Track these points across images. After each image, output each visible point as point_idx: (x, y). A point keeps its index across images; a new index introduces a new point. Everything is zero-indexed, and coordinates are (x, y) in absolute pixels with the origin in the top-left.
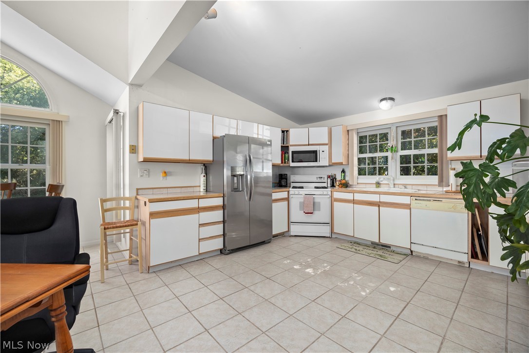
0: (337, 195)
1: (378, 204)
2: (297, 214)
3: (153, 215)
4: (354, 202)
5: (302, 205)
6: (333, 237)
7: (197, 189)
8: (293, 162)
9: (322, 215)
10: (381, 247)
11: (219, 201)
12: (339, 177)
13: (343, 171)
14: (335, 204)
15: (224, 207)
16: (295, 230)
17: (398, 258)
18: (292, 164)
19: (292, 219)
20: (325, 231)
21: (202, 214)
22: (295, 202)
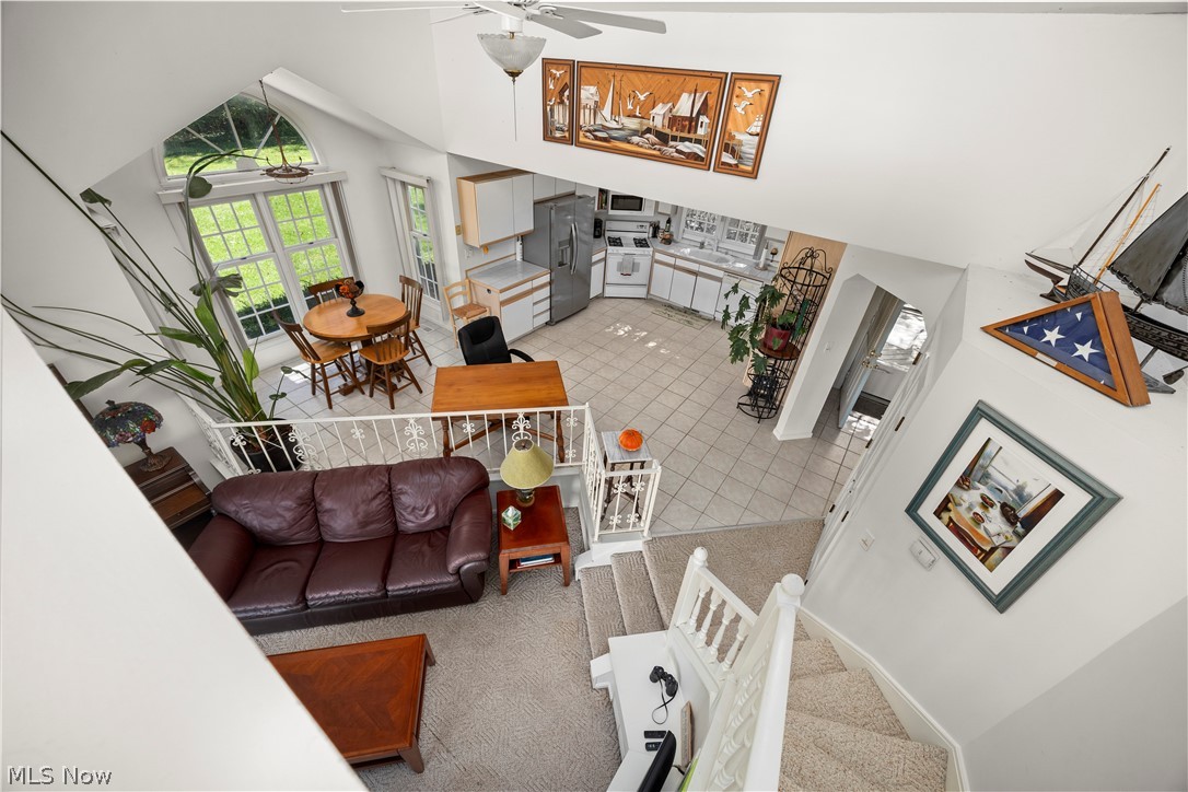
0: (658, 256)
1: (696, 274)
2: (613, 275)
3: (503, 303)
4: (675, 267)
5: (620, 266)
6: (648, 300)
7: (512, 258)
8: (612, 208)
9: (640, 276)
10: (691, 312)
11: (546, 278)
12: (663, 225)
13: (669, 221)
14: (655, 265)
15: (550, 283)
16: (609, 291)
17: (702, 323)
18: (611, 212)
19: (608, 280)
20: (641, 292)
21: (535, 294)
22: (613, 262)
